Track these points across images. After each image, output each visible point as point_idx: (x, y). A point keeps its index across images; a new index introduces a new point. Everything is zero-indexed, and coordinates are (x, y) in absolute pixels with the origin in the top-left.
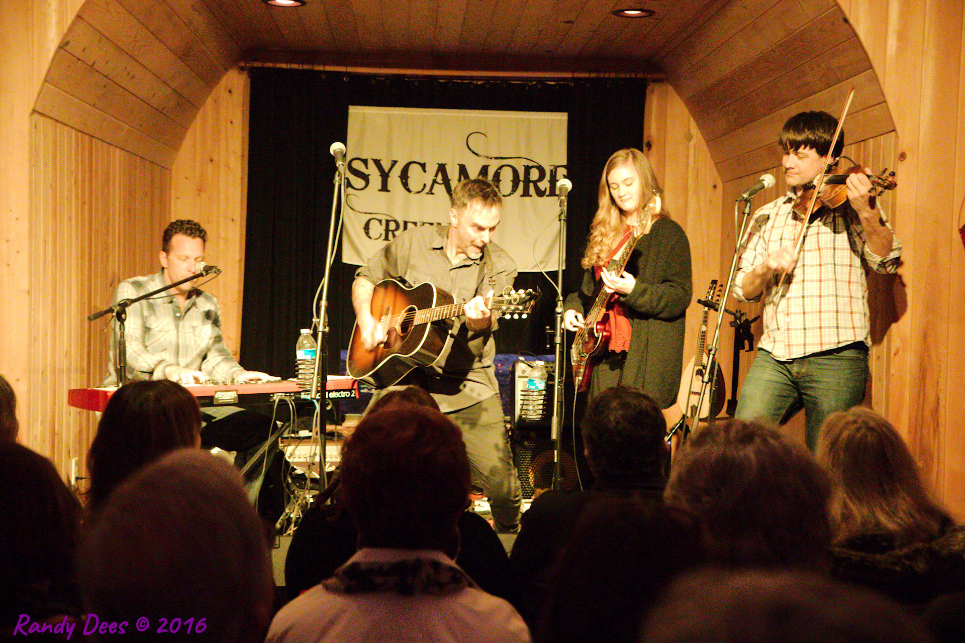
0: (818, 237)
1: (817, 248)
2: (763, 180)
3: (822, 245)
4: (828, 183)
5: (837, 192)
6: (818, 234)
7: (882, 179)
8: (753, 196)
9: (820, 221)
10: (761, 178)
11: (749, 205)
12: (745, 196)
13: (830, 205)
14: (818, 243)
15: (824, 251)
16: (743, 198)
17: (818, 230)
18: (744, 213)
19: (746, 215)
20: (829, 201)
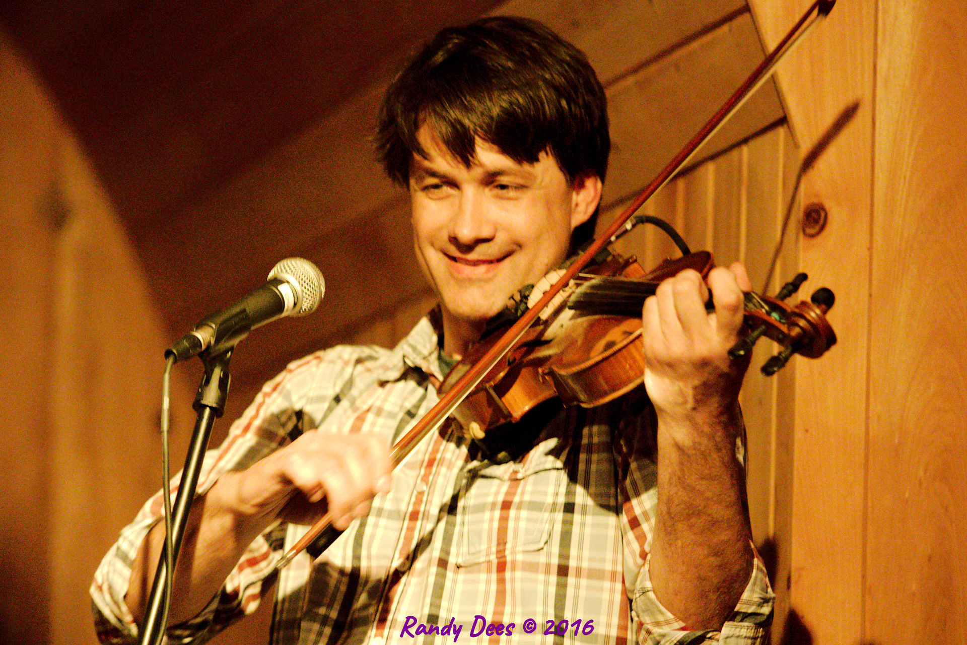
0: (504, 519)
1: (493, 558)
2: (277, 281)
3: (515, 553)
4: (583, 306)
5: (610, 345)
6: (506, 505)
7: (782, 312)
8: (235, 342)
9: (551, 452)
10: (271, 275)
11: (217, 373)
12: (204, 335)
13: (582, 396)
14: (502, 542)
15: (518, 574)
16: (197, 343)
17: (511, 493)
18: (199, 407)
19: (207, 411)
20: (578, 376)
